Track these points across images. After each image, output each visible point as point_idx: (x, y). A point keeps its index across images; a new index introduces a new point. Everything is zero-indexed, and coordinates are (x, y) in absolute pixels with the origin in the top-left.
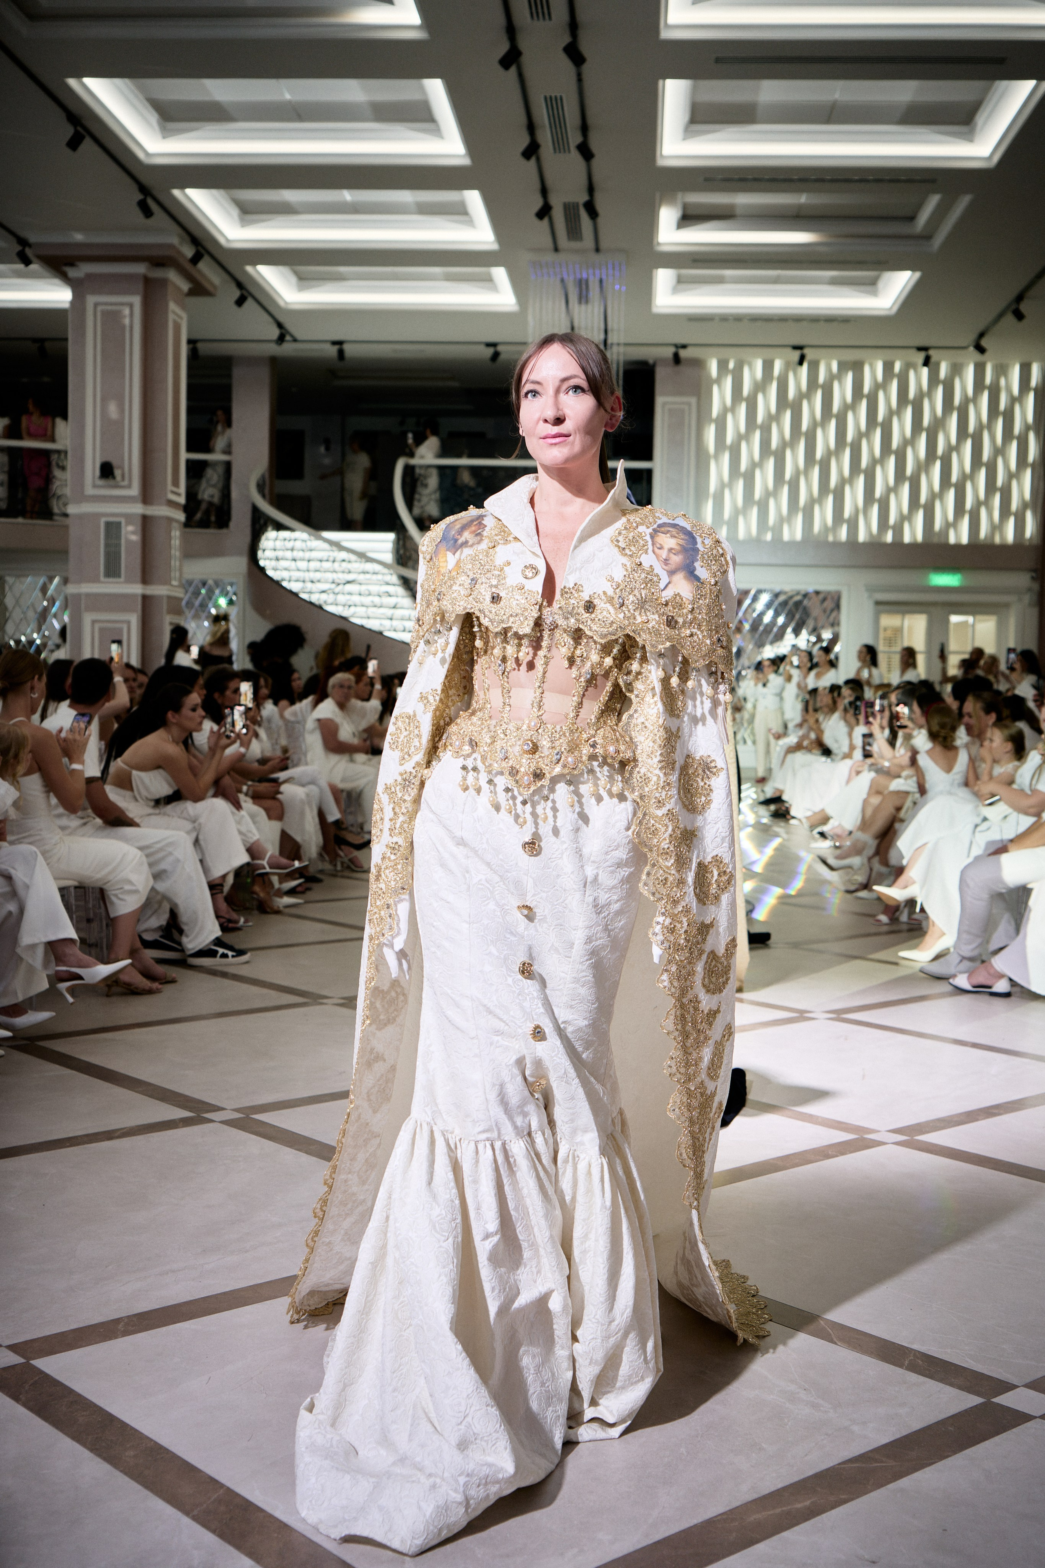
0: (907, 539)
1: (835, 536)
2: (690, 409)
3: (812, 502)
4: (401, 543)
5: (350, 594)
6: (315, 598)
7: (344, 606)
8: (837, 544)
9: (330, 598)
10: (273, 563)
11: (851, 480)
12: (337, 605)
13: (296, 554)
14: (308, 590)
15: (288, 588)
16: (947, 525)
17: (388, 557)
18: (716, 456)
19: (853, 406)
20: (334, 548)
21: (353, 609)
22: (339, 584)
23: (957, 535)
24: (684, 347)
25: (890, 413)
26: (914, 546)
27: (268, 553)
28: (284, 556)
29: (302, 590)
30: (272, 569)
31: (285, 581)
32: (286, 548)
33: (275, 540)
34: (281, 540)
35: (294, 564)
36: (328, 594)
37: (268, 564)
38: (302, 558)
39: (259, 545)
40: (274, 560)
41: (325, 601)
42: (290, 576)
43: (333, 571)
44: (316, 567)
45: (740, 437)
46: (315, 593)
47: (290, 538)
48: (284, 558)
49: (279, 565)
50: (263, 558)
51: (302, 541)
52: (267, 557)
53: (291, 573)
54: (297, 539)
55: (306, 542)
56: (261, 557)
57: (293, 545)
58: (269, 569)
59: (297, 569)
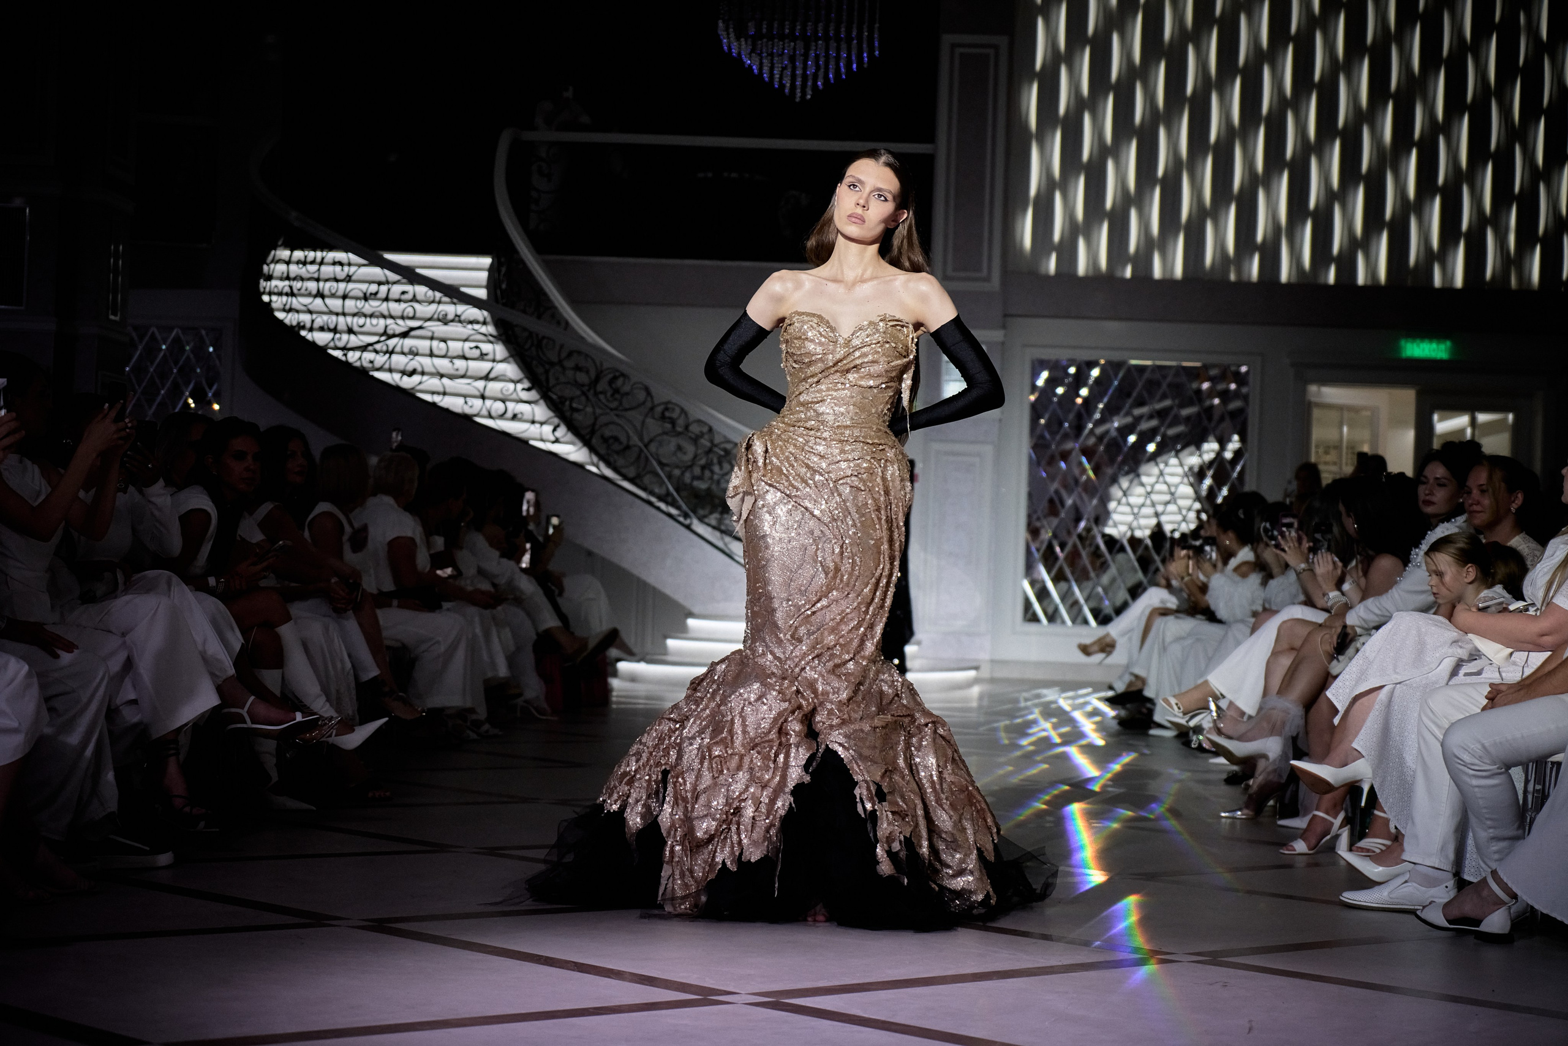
0: (1361, 279)
1: (1239, 272)
2: (997, 55)
3: (1201, 215)
4: (504, 270)
5: (414, 353)
6: (353, 357)
7: (404, 373)
8: (1244, 285)
9: (380, 360)
10: (284, 298)
11: (1267, 180)
12: (390, 370)
13: (327, 287)
14: (341, 344)
15: (309, 336)
16: (1429, 257)
17: (482, 293)
18: (1042, 136)
19: (1272, 56)
20: (392, 276)
21: (416, 378)
22: (394, 336)
23: (1447, 275)
25: (1334, 68)
26: (1373, 289)
27: (274, 283)
28: (304, 288)
29: (332, 344)
30: (284, 310)
31: (303, 328)
32: (309, 276)
33: (288, 263)
34: (298, 262)
35: (319, 301)
36: (376, 352)
37: (277, 302)
38: (333, 291)
39: (262, 269)
40: (287, 294)
41: (371, 362)
42: (313, 321)
43: (386, 313)
44: (356, 307)
45: (1080, 105)
46: (353, 349)
47: (315, 258)
48: (303, 291)
49: (295, 302)
50: (267, 290)
51: (334, 263)
52: (276, 290)
53: (314, 316)
54: (326, 260)
55: (341, 264)
56: (265, 288)
57: (319, 270)
58: (279, 310)
59: (325, 309)
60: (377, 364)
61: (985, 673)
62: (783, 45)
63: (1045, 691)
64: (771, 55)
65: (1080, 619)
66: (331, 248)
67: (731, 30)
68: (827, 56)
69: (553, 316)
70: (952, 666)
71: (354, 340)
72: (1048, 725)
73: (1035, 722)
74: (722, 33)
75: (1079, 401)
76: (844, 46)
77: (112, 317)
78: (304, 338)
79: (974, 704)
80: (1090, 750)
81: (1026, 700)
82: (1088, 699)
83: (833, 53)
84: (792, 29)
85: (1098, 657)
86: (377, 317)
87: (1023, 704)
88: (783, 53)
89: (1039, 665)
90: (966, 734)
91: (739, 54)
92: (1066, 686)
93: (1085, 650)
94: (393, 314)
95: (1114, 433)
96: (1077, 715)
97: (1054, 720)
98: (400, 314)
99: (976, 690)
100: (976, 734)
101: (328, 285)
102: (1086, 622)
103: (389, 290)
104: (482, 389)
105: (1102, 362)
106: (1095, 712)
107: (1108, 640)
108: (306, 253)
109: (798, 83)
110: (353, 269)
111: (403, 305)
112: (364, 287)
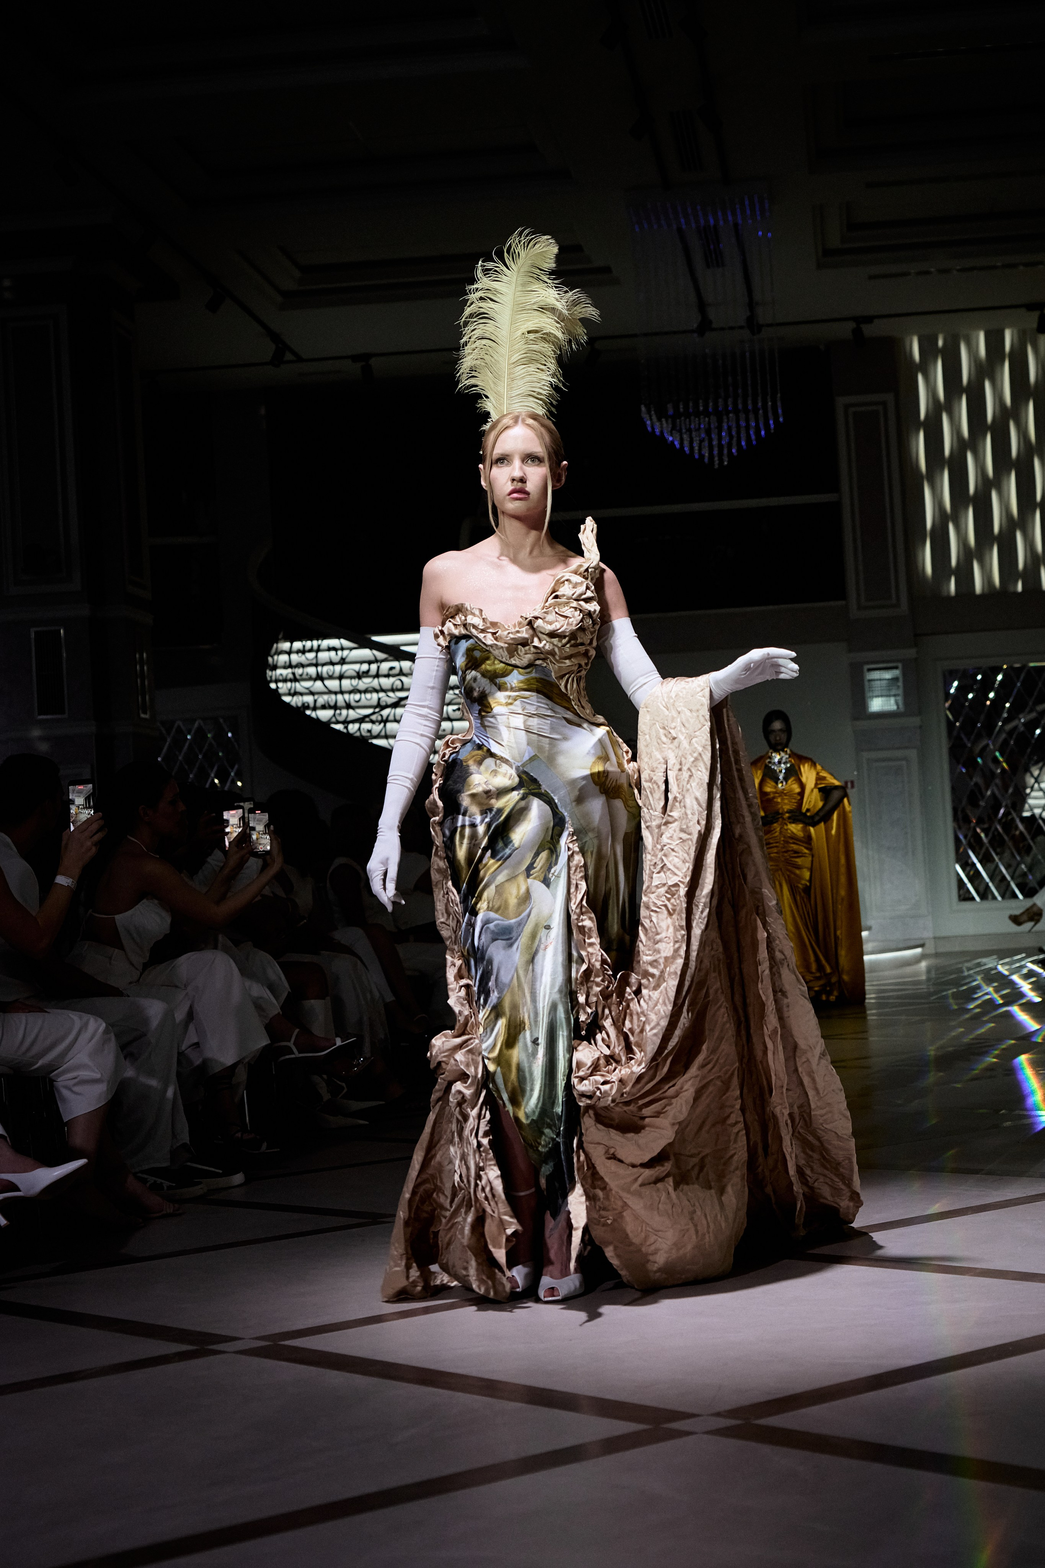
2: (885, 410)
6: (353, 728)
9: (377, 728)
10: (289, 684)
12: (386, 737)
13: (325, 670)
14: (341, 719)
15: (313, 715)
18: (932, 476)
20: (380, 655)
22: (387, 706)
24: (869, 319)
27: (279, 671)
28: (305, 673)
29: (334, 720)
30: (289, 694)
31: (308, 708)
32: (307, 662)
33: (289, 653)
34: (298, 652)
35: (319, 684)
36: (373, 722)
37: (283, 687)
38: (331, 674)
39: (267, 660)
40: (291, 681)
41: (369, 731)
42: (315, 701)
43: (378, 688)
44: (352, 685)
45: (962, 446)
46: (353, 722)
47: (312, 647)
48: (304, 676)
49: (299, 686)
50: (274, 678)
51: (330, 649)
52: (281, 678)
53: (316, 697)
54: (321, 647)
55: (335, 649)
56: (271, 677)
57: (317, 656)
58: (285, 695)
59: (325, 690)
60: (374, 733)
61: (930, 949)
62: (699, 420)
63: (984, 960)
64: (689, 430)
65: (1008, 894)
66: (325, 637)
67: (653, 412)
68: (738, 426)
70: (901, 946)
71: (353, 715)
72: (991, 989)
73: (978, 987)
74: (645, 415)
75: (988, 703)
76: (751, 416)
77: (143, 716)
78: (309, 716)
79: (924, 977)
80: (1029, 1007)
81: (969, 969)
82: (1023, 963)
83: (743, 423)
84: (706, 406)
85: (1028, 926)
86: (371, 692)
87: (966, 973)
88: (699, 428)
89: (976, 937)
90: (919, 1004)
91: (662, 432)
92: (1002, 954)
93: (1016, 920)
94: (384, 687)
95: (1022, 729)
96: (1015, 978)
97: (995, 984)
98: (389, 687)
99: (923, 964)
100: (927, 1003)
101: (326, 668)
102: (1015, 896)
103: (378, 667)
105: (1005, 667)
106: (1031, 974)
107: (1035, 909)
108: (304, 643)
109: (716, 452)
110: (346, 653)
111: (392, 680)
112: (356, 667)
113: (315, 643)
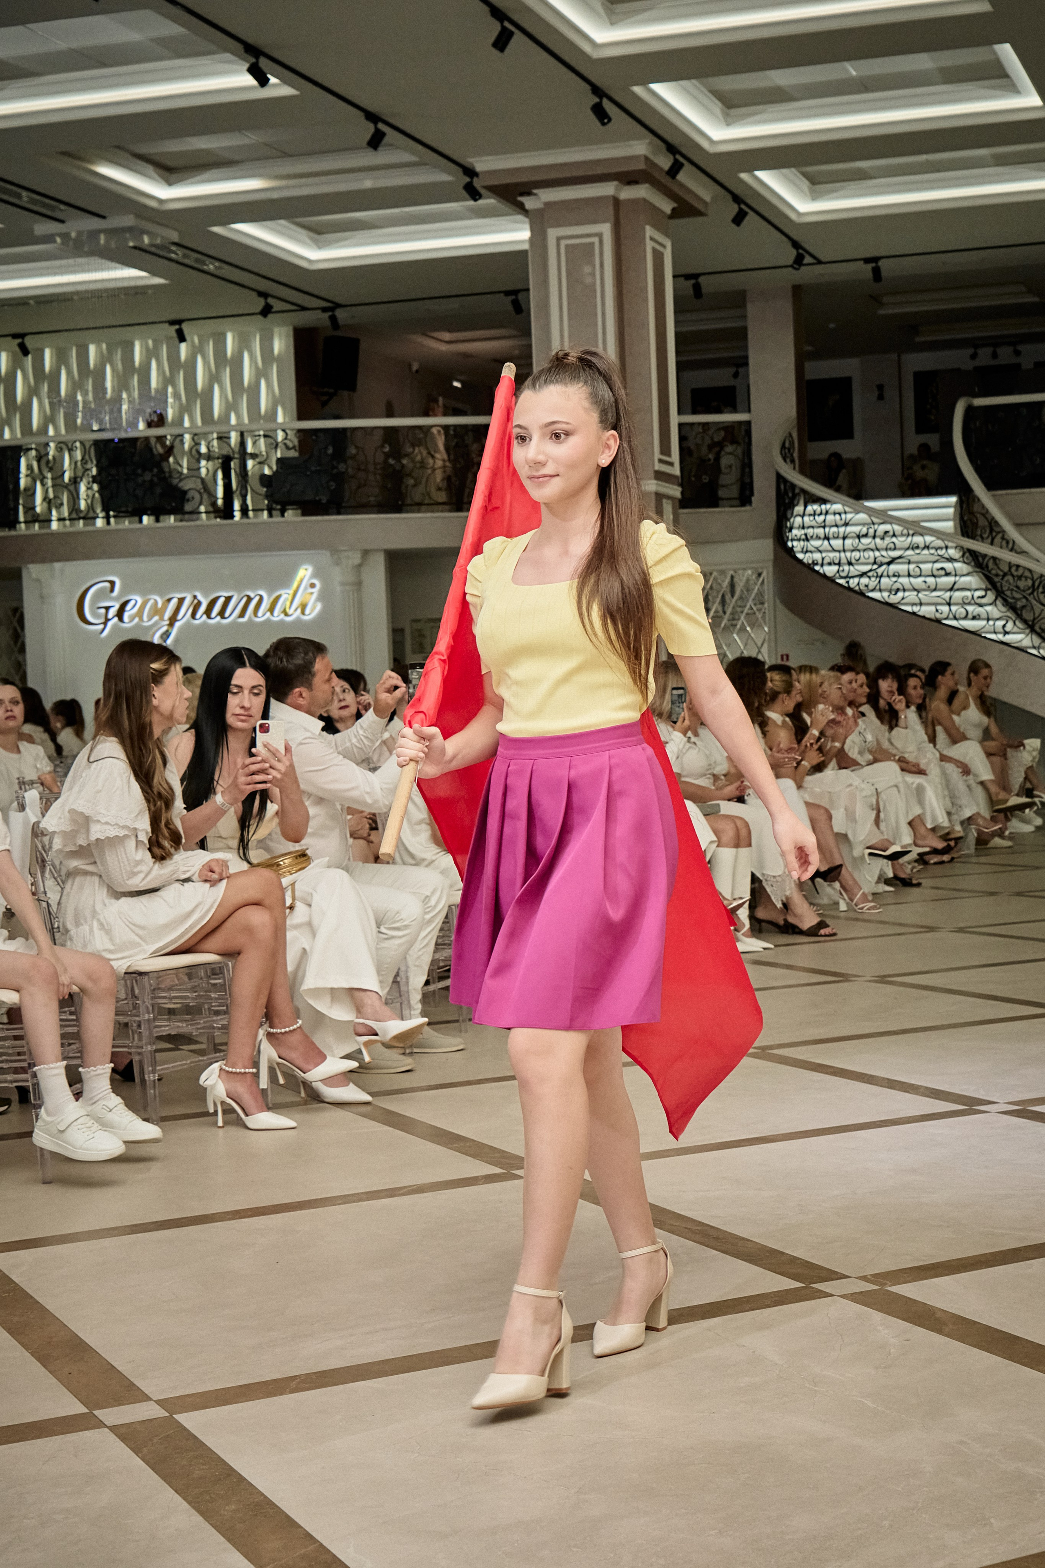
4: (965, 508)
5: (897, 575)
6: (853, 583)
7: (890, 591)
9: (873, 583)
10: (802, 543)
12: (880, 590)
14: (843, 574)
15: (821, 570)
17: (949, 526)
20: (876, 520)
21: (900, 594)
22: (882, 564)
27: (794, 532)
28: (814, 534)
29: (837, 575)
30: (802, 552)
31: (816, 564)
32: (817, 524)
33: (803, 515)
34: (809, 515)
35: (825, 543)
36: (869, 577)
37: (797, 546)
38: (835, 534)
40: (803, 540)
41: (867, 586)
42: (822, 558)
43: (874, 547)
44: (853, 545)
46: (852, 577)
47: (821, 510)
48: (814, 536)
49: (809, 545)
51: (835, 514)
53: (823, 554)
54: (828, 512)
55: (840, 514)
56: (788, 537)
57: (824, 519)
58: (799, 552)
59: (831, 548)
60: (871, 587)
69: (1003, 538)
71: (853, 570)
78: (817, 572)
86: (868, 551)
94: (879, 547)
98: (884, 547)
101: (831, 530)
103: (875, 531)
104: (948, 600)
108: (815, 507)
110: (849, 516)
111: (886, 540)
112: (856, 529)
113: (823, 507)
